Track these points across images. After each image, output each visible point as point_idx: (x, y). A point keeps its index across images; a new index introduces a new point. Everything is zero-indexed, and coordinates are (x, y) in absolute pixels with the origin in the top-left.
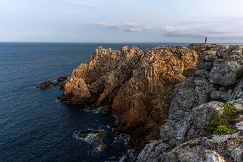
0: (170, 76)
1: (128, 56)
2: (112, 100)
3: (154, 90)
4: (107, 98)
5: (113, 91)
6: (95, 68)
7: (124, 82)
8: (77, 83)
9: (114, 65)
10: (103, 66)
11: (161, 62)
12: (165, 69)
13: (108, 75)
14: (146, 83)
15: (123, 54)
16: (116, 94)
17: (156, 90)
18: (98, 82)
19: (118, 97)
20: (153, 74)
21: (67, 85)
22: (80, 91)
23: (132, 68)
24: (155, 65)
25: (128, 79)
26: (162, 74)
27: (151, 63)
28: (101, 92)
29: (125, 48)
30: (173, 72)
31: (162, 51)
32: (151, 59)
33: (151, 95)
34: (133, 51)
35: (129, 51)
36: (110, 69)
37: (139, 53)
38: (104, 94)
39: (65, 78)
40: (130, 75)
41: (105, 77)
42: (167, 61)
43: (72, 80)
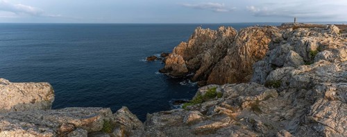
0: (262, 54)
1: (224, 35)
2: (208, 76)
3: (247, 67)
4: (203, 74)
5: (209, 68)
6: (193, 46)
7: (219, 60)
8: (176, 59)
9: (211, 44)
10: (201, 45)
11: (254, 41)
12: (257, 47)
13: (205, 53)
14: (240, 61)
15: (220, 34)
16: (211, 71)
17: (249, 67)
18: (196, 59)
19: (213, 73)
20: (246, 53)
21: (168, 60)
22: (178, 67)
23: (227, 47)
24: (248, 44)
25: (223, 57)
26: (254, 52)
27: (244, 42)
28: (198, 69)
29: (222, 29)
30: (265, 50)
31: (254, 30)
32: (245, 38)
33: (244, 72)
34: (228, 31)
35: (225, 31)
36: (207, 47)
37: (234, 33)
38: (200, 70)
39: (167, 55)
40: (225, 53)
41: (202, 55)
42: (259, 40)
43: (172, 56)
